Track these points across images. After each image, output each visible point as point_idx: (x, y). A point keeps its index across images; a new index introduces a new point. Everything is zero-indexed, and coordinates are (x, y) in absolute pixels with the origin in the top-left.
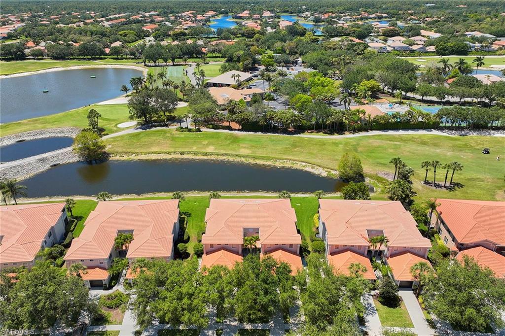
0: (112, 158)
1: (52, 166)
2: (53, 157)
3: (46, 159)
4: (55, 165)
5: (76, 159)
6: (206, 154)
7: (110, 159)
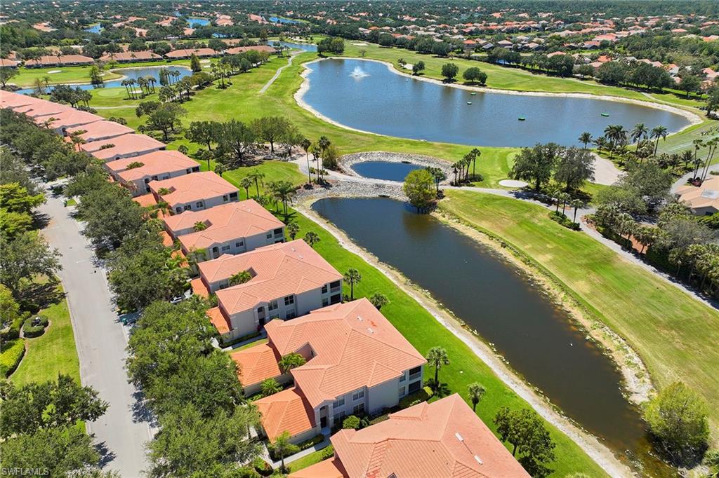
0: (436, 214)
1: (380, 196)
2: (390, 187)
3: (383, 186)
4: (384, 196)
5: (404, 198)
6: (528, 261)
7: (432, 214)
